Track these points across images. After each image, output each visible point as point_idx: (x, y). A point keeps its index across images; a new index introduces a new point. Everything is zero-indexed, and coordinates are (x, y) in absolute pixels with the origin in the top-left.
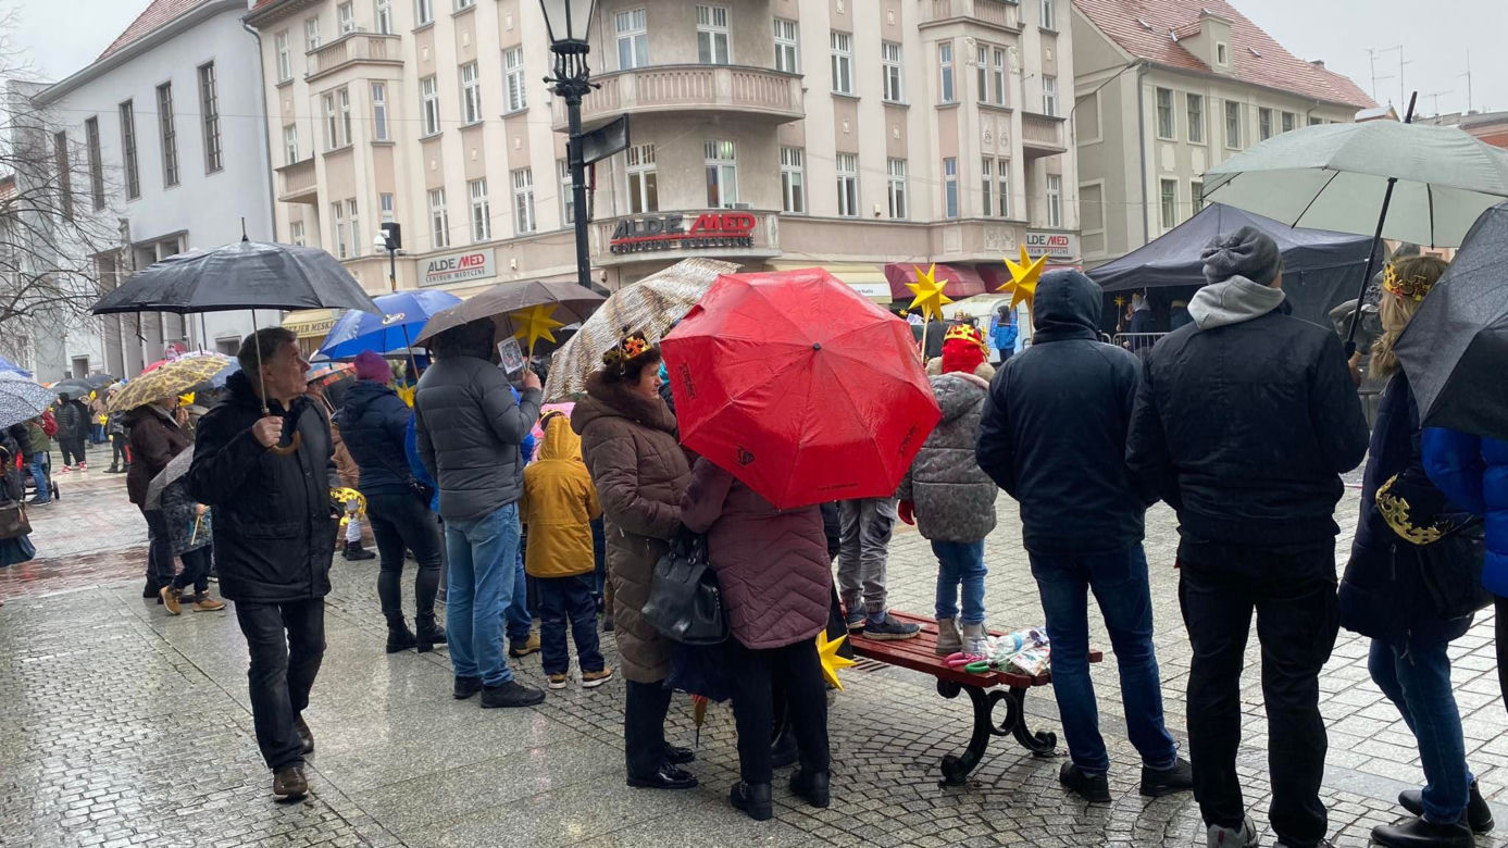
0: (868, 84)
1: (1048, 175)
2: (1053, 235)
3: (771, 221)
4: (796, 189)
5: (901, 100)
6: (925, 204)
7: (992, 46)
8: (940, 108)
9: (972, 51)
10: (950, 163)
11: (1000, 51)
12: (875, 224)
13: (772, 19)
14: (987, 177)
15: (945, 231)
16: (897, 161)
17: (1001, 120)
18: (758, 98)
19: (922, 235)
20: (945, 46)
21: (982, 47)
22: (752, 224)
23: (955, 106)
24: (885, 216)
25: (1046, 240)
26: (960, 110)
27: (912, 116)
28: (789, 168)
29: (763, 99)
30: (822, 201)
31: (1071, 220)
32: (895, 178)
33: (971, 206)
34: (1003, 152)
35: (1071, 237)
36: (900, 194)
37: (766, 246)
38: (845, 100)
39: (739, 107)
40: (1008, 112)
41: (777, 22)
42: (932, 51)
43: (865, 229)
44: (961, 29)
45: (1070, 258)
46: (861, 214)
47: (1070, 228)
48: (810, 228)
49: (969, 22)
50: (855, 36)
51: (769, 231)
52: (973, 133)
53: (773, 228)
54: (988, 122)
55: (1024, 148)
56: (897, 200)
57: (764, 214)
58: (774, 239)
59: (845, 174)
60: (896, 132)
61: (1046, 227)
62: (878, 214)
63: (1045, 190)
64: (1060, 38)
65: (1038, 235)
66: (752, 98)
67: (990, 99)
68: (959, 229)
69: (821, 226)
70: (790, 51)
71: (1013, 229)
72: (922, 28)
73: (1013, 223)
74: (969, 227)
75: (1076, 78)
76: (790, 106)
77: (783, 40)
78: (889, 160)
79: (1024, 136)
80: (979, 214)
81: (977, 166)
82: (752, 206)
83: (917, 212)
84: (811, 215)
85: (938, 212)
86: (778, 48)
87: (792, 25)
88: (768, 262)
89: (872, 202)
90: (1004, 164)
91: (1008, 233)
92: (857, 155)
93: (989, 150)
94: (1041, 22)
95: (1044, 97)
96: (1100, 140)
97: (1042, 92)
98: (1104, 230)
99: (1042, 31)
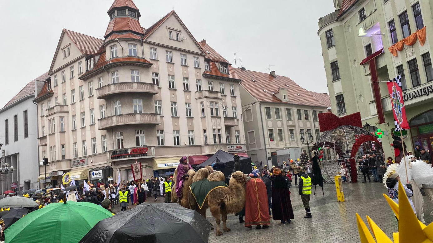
0: (182, 112)
1: (235, 131)
2: (237, 146)
3: (152, 149)
4: (162, 140)
5: (192, 116)
6: (199, 140)
7: (214, 103)
8: (202, 118)
9: (209, 104)
10: (205, 131)
11: (217, 104)
12: (185, 146)
13: (154, 100)
14: (214, 133)
15: (205, 147)
16: (191, 131)
17: (218, 120)
18: (148, 120)
19: (199, 149)
20: (202, 104)
21: (211, 103)
22: (147, 150)
23: (205, 117)
24: (188, 144)
25: (235, 147)
26: (206, 118)
27: (194, 120)
28: (160, 135)
29: (149, 120)
30: (169, 141)
31: (243, 141)
32: (191, 135)
33: (211, 141)
34: (219, 127)
35: (243, 146)
36: (192, 139)
37: (151, 155)
38: (175, 117)
39: (142, 123)
40: (220, 117)
41: (156, 101)
42: (199, 105)
43: (182, 148)
44: (205, 99)
45: (243, 151)
46: (181, 144)
47: (243, 143)
48: (166, 149)
49: (207, 97)
50: (177, 102)
51: (152, 151)
52: (210, 123)
53: (153, 150)
54: (214, 120)
55: (225, 126)
56: (191, 140)
57: (151, 147)
58: (154, 153)
59: (176, 135)
60: (190, 124)
61: (236, 143)
62: (186, 144)
63: (234, 135)
64: (237, 98)
65: (233, 146)
66: (146, 120)
67: (215, 114)
68: (208, 146)
69: (169, 149)
70: (160, 107)
71: (223, 146)
72: (197, 99)
73: (223, 144)
74: (210, 146)
75: (242, 106)
76: (157, 121)
77: (158, 105)
78: (189, 131)
79: (225, 123)
80: (213, 142)
81: (212, 131)
82: (148, 145)
83: (196, 143)
84: (166, 146)
85: (202, 142)
86: (156, 107)
87: (160, 102)
88: (153, 159)
89: (184, 141)
90: (219, 130)
91: (221, 147)
92: (179, 130)
93: (215, 127)
94: (231, 95)
95: (233, 112)
96: (253, 120)
97: (232, 111)
98: (255, 143)
99: (231, 97)
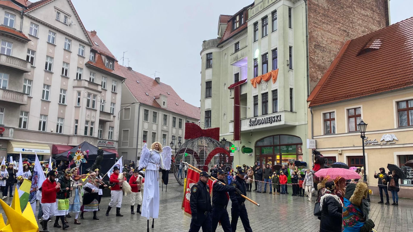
0: (54, 97)
1: (110, 127)
2: (109, 141)
3: (10, 130)
4: (25, 123)
5: (65, 103)
6: (68, 130)
7: (92, 95)
8: (76, 107)
9: (86, 95)
10: (77, 121)
11: (95, 96)
12: (51, 134)
13: (24, 79)
14: (87, 125)
15: (73, 138)
16: (61, 118)
17: (93, 113)
18: (11, 98)
19: (66, 138)
20: (79, 93)
21: (89, 95)
22: (3, 130)
23: (79, 107)
24: (55, 132)
25: (107, 143)
26: (81, 108)
27: (67, 108)
28: (23, 117)
29: (13, 99)
30: (33, 125)
31: (116, 137)
32: (60, 122)
33: (81, 132)
34: (93, 120)
35: (115, 143)
36: (61, 127)
37: (8, 137)
38: (45, 101)
39: (4, 100)
40: (96, 110)
41: (26, 80)
42: (75, 94)
43: (47, 135)
44: (83, 89)
45: (114, 148)
46: (46, 131)
47: (115, 140)
48: (27, 133)
49: (86, 88)
50: (51, 86)
51: (10, 133)
52: (84, 115)
53: (12, 132)
54: (89, 112)
55: (100, 120)
56: (60, 128)
57: (9, 128)
58: (11, 135)
59: (43, 120)
60: (62, 111)
61: (108, 139)
62: (52, 131)
63: (107, 130)
64: (117, 95)
65: (104, 141)
66: (9, 98)
67: (90, 106)
68: (77, 137)
69: (30, 133)
70: (29, 87)
71: (93, 139)
72: (74, 87)
73: (94, 138)
74: (79, 137)
75: (121, 104)
76: (23, 101)
77: (27, 85)
78: (58, 118)
79: (100, 117)
80: (83, 134)
81: (84, 122)
82: (6, 125)
83: (64, 132)
84: (28, 129)
85: (72, 132)
86: (25, 86)
87: (30, 81)
88: (10, 141)
89: (51, 127)
90: (93, 123)
91: (92, 140)
92: (47, 115)
93: (88, 119)
94: (112, 90)
95: (111, 108)
96: (130, 119)
97: (110, 106)
98: (128, 141)
99: (112, 92)
